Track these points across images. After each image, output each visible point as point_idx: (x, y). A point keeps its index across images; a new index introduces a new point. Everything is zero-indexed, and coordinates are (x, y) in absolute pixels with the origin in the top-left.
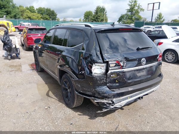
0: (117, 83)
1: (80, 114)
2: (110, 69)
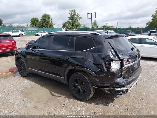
0: (127, 74)
1: (94, 104)
2: (124, 64)
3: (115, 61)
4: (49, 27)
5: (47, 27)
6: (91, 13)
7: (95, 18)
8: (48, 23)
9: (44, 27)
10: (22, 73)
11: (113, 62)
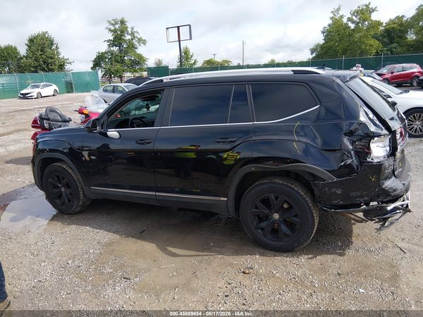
2: (398, 142)
3: (379, 136)
4: (59, 71)
5: (52, 70)
6: (178, 27)
7: (191, 39)
8: (51, 58)
9: (43, 70)
10: (63, 204)
11: (376, 139)
